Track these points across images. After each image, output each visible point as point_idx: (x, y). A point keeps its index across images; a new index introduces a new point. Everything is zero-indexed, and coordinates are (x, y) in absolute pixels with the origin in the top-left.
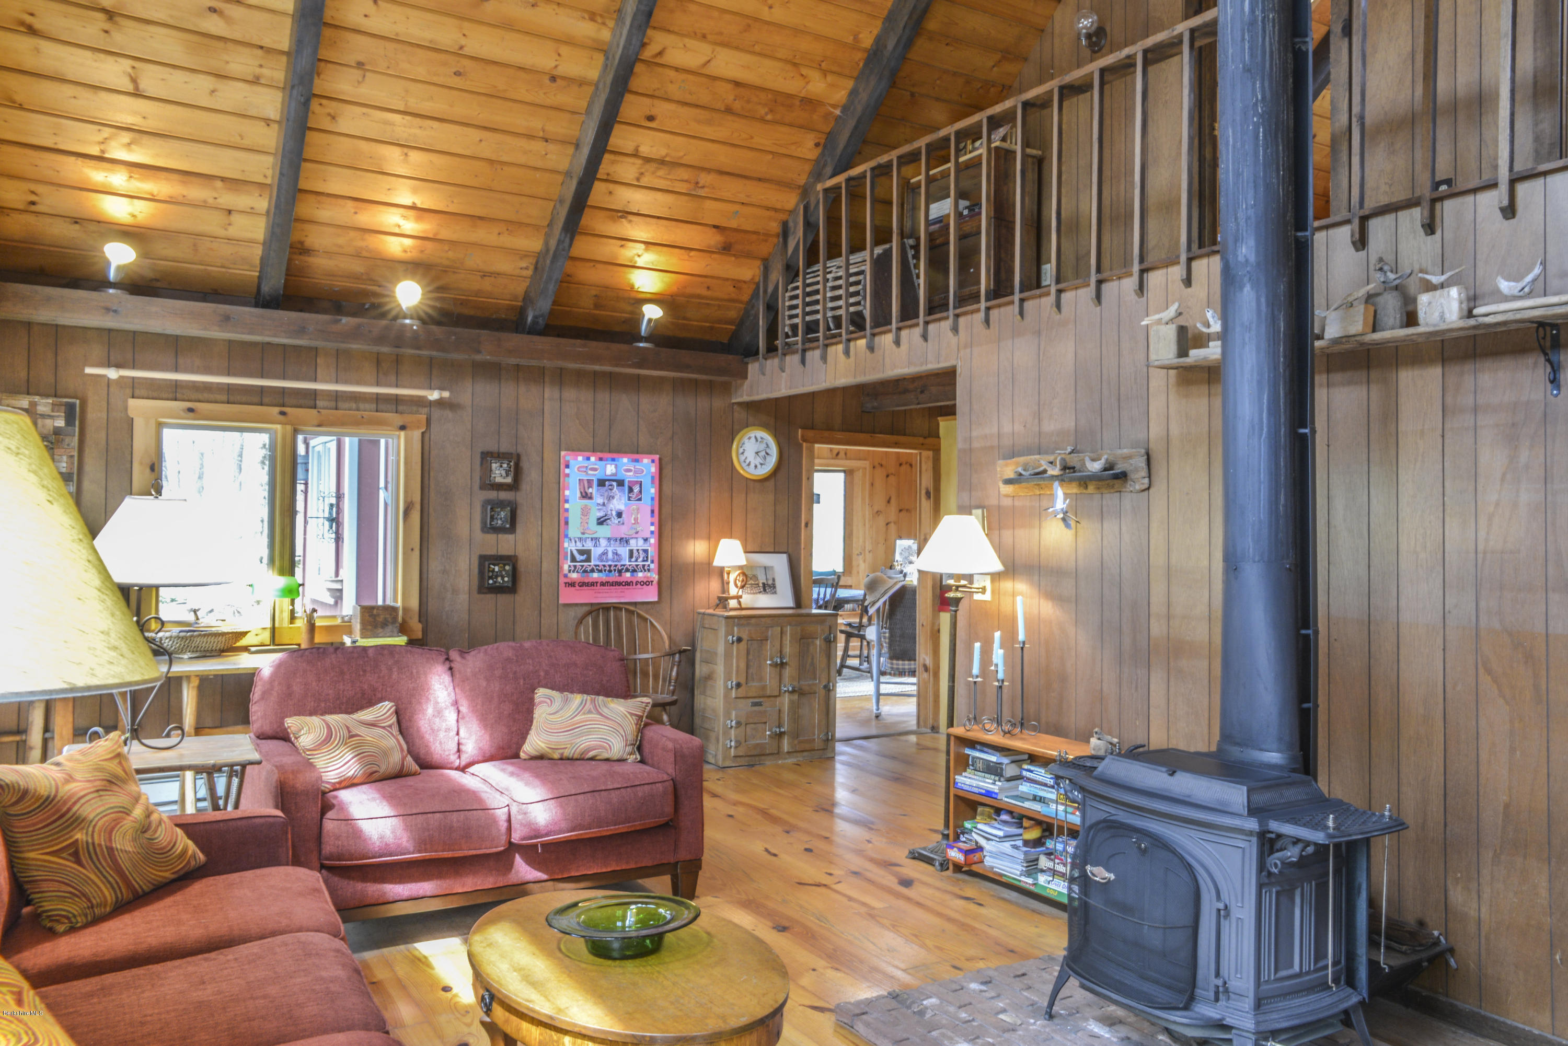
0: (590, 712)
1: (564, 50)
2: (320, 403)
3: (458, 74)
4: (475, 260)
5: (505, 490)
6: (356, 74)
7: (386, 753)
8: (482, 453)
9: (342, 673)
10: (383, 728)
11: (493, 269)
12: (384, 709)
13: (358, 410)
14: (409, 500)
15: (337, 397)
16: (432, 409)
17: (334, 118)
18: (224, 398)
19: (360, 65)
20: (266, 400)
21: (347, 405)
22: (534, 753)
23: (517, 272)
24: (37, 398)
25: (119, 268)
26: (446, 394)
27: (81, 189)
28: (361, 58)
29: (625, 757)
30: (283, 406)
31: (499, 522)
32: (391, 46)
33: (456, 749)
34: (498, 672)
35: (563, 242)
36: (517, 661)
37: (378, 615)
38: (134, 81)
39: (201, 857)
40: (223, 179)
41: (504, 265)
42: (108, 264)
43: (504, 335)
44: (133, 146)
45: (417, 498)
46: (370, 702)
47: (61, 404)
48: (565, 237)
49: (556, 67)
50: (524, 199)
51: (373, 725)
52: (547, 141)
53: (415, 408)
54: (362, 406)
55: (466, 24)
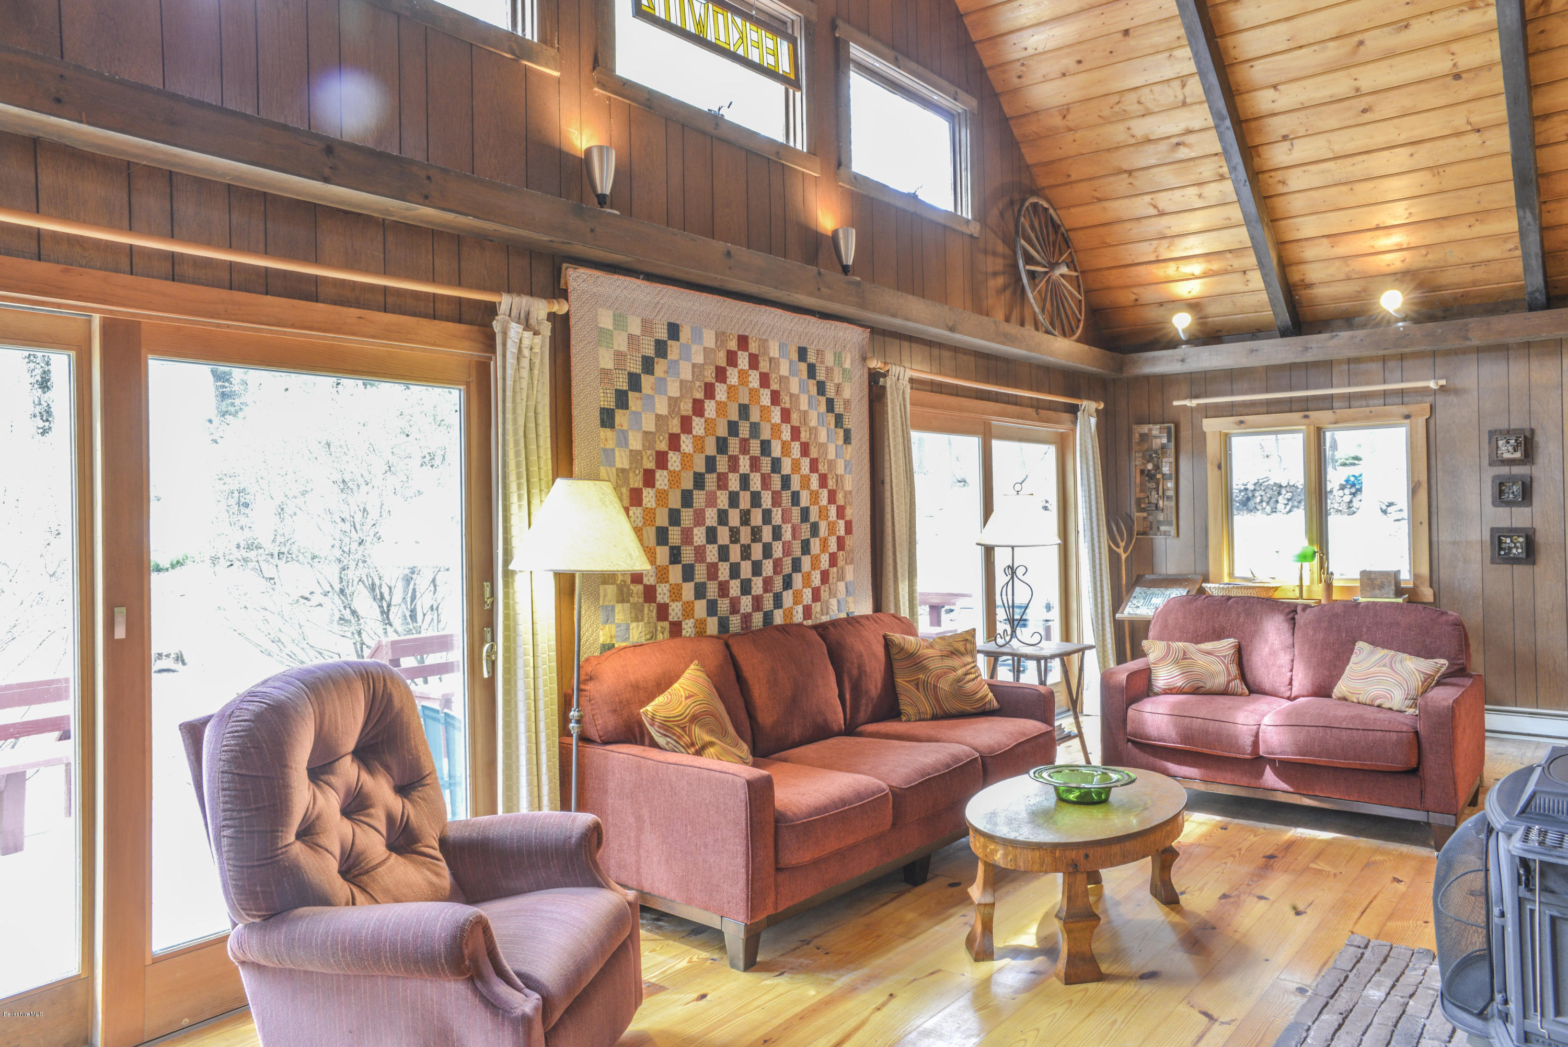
0: (1385, 665)
1: (1455, 47)
2: (1335, 405)
3: (1364, 111)
4: (1455, 254)
5: (1518, 465)
6: (1286, 145)
7: (1213, 675)
8: (1490, 432)
9: (1202, 613)
10: (1218, 657)
11: (1479, 258)
12: (1226, 645)
13: (1368, 406)
14: (1416, 479)
15: (1350, 397)
16: (1437, 397)
17: (1284, 183)
18: (1265, 410)
19: (1285, 138)
20: (1294, 408)
21: (1358, 403)
22: (1339, 695)
23: (1508, 255)
24: (1151, 426)
25: (1184, 331)
26: (1443, 382)
27: (1156, 284)
28: (1284, 132)
29: (1403, 709)
30: (1307, 410)
31: (1511, 496)
32: (1301, 114)
33: (1287, 682)
34: (1323, 625)
35: (1524, 218)
36: (1344, 617)
37: (1376, 579)
38: (1155, 207)
39: (995, 703)
40: (1230, 251)
41: (1490, 252)
42: (1176, 329)
43: (1493, 319)
44: (1171, 248)
45: (1424, 478)
46: (1219, 637)
47: (1164, 428)
48: (1525, 212)
49: (1455, 65)
50: (1480, 189)
51: (1209, 653)
52: (1478, 131)
53: (1420, 398)
54: (1371, 402)
55: (1353, 70)
